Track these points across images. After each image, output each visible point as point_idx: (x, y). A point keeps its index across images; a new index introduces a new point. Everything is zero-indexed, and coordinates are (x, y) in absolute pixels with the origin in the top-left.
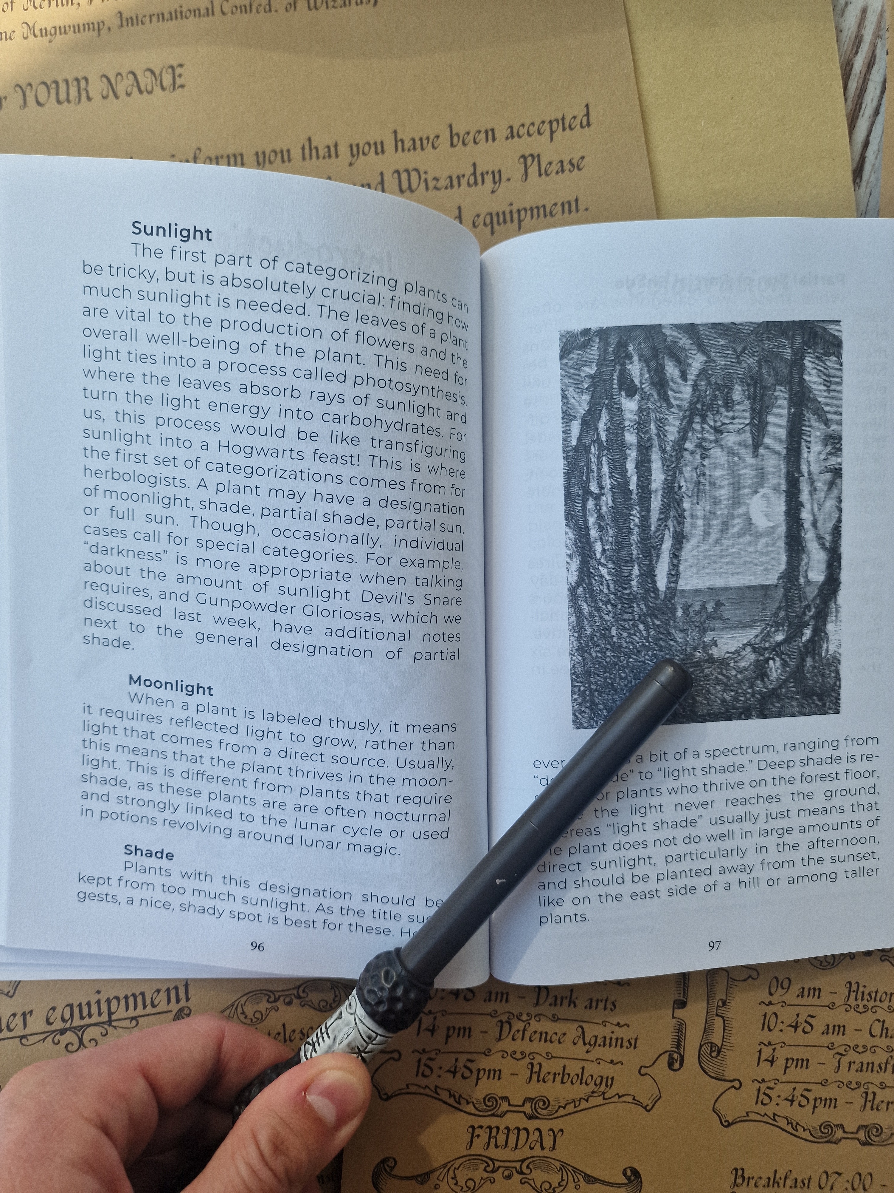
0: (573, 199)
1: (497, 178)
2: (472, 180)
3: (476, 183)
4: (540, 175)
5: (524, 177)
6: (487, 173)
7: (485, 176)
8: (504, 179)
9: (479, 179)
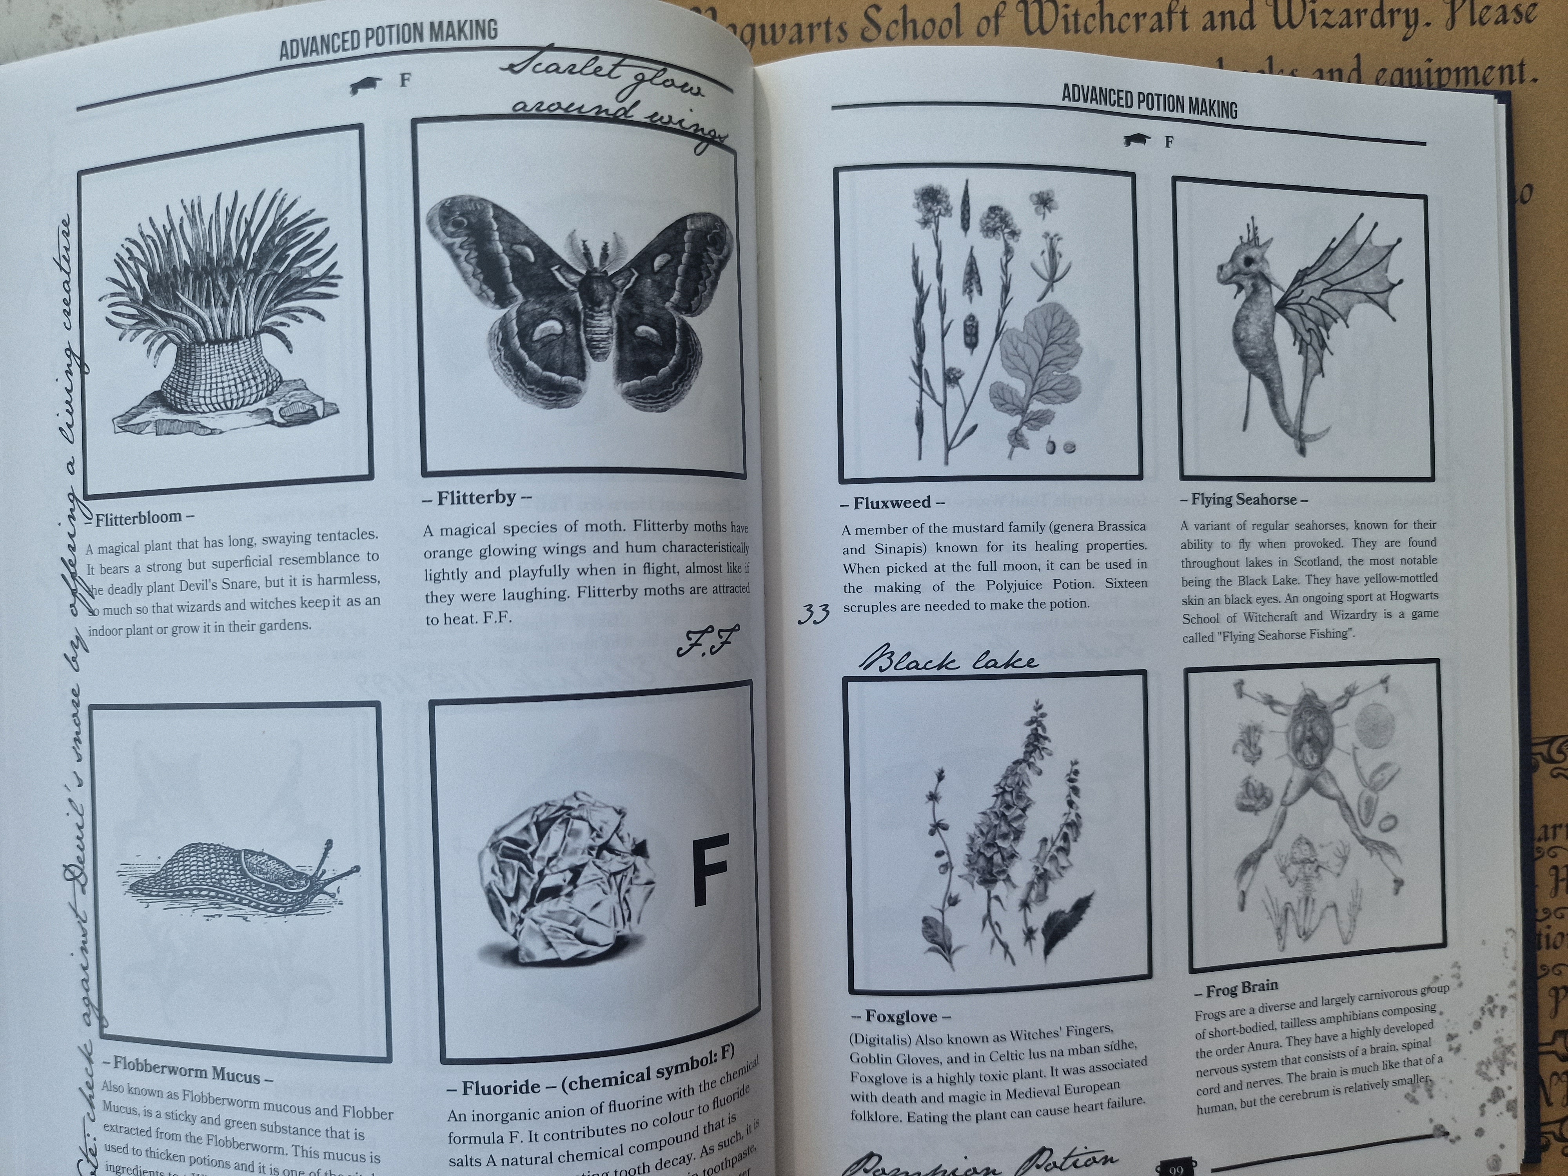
0: (1516, 64)
1: (1412, 21)
2: (1377, 20)
3: (1382, 24)
4: (1473, 23)
5: (1450, 22)
6: (1399, 10)
7: (1396, 14)
8: (1421, 22)
9: (1387, 18)
